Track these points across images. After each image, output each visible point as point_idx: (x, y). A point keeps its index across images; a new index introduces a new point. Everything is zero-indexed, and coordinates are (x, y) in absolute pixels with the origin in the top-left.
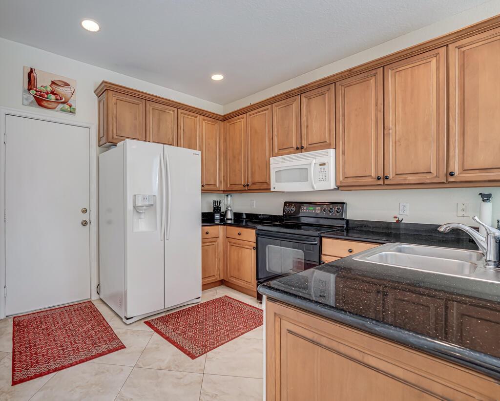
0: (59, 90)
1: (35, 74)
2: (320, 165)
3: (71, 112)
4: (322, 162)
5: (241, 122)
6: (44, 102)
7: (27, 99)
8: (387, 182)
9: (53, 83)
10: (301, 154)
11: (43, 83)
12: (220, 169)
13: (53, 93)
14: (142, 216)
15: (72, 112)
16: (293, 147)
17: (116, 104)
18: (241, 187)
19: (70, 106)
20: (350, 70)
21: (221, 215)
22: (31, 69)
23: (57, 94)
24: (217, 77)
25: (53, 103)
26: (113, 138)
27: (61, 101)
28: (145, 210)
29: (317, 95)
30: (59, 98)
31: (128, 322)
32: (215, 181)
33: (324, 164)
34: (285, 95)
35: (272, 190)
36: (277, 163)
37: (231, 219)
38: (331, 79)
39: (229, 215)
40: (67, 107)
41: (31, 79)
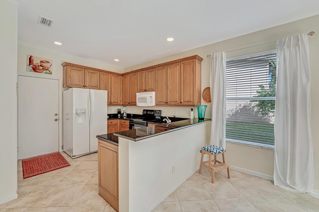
0: (44, 64)
1: (32, 58)
2: (150, 97)
3: (50, 74)
5: (128, 77)
6: (37, 70)
7: (28, 69)
9: (41, 61)
10: (145, 92)
11: (36, 62)
12: (120, 96)
13: (41, 66)
14: (80, 117)
15: (51, 73)
16: (143, 90)
17: (71, 71)
18: (128, 104)
19: (50, 71)
21: (121, 115)
22: (31, 56)
23: (43, 66)
24: (117, 60)
25: (41, 70)
26: (69, 85)
27: (44, 69)
28: (81, 114)
29: (150, 71)
30: (44, 68)
31: (74, 158)
32: (118, 101)
35: (137, 105)
37: (125, 116)
39: (125, 115)
40: (48, 71)
41: (31, 60)
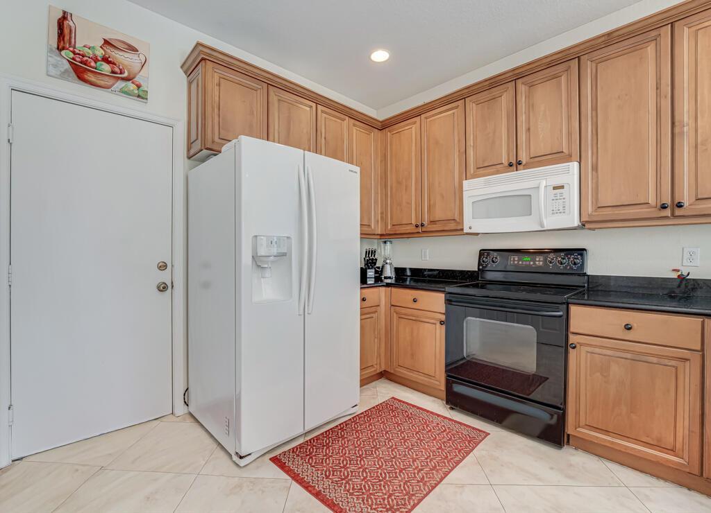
0: (120, 57)
1: (71, 23)
2: (555, 188)
3: (139, 96)
4: (558, 183)
5: (411, 130)
6: (90, 74)
7: (55, 66)
8: (678, 212)
9: (107, 42)
10: (515, 172)
11: (87, 40)
12: (376, 202)
13: (106, 60)
14: (267, 274)
15: (142, 96)
16: (502, 164)
17: (219, 85)
18: (411, 229)
19: (139, 86)
20: (609, 34)
21: (376, 272)
22: (64, 12)
23: (114, 64)
24: (380, 56)
25: (107, 78)
26: (213, 142)
27: (118, 74)
28: (273, 262)
29: (545, 79)
30: (117, 70)
31: (242, 462)
32: (370, 219)
33: (562, 187)
34: (487, 83)
35: (466, 230)
36: (474, 189)
37: (390, 278)
38: (572, 51)
39: (389, 272)
40: (131, 86)
41: (63, 30)
